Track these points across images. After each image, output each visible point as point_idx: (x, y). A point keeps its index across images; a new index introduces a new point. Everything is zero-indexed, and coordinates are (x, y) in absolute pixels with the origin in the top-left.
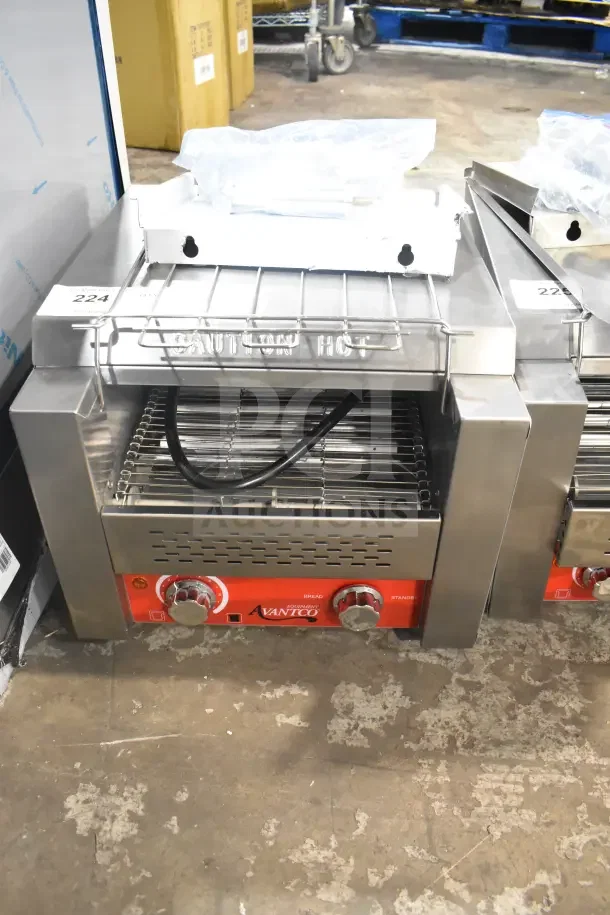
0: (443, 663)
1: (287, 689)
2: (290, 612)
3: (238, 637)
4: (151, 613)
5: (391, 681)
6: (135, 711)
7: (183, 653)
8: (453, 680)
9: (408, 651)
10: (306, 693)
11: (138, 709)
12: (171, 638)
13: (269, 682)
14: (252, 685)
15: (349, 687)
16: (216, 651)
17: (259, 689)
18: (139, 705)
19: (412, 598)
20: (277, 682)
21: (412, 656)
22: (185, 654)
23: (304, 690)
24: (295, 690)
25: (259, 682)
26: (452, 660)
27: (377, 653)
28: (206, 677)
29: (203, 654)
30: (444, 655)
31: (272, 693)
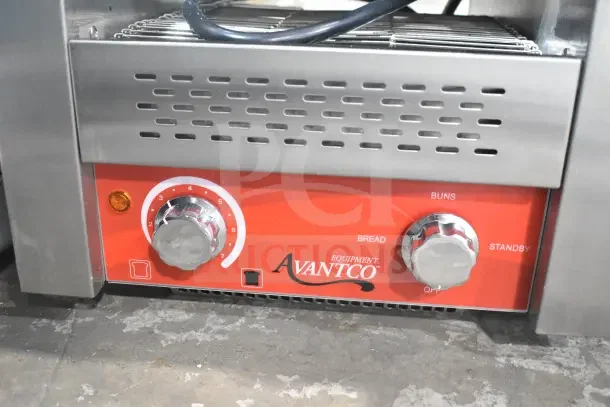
0: (566, 373)
1: (324, 387)
2: (335, 270)
3: (255, 326)
4: (133, 262)
5: (487, 389)
6: (81, 398)
7: (173, 337)
8: (586, 394)
9: (509, 356)
10: (353, 395)
11: (88, 397)
12: (158, 320)
13: (296, 377)
14: (270, 379)
15: (422, 392)
16: (220, 338)
17: (281, 384)
18: (90, 392)
19: (521, 248)
20: (311, 378)
21: (515, 361)
22: (174, 338)
23: (351, 391)
24: (336, 390)
25: (280, 377)
26: (579, 370)
27: (461, 355)
28: (199, 366)
29: (201, 339)
30: (565, 364)
31: (300, 391)
